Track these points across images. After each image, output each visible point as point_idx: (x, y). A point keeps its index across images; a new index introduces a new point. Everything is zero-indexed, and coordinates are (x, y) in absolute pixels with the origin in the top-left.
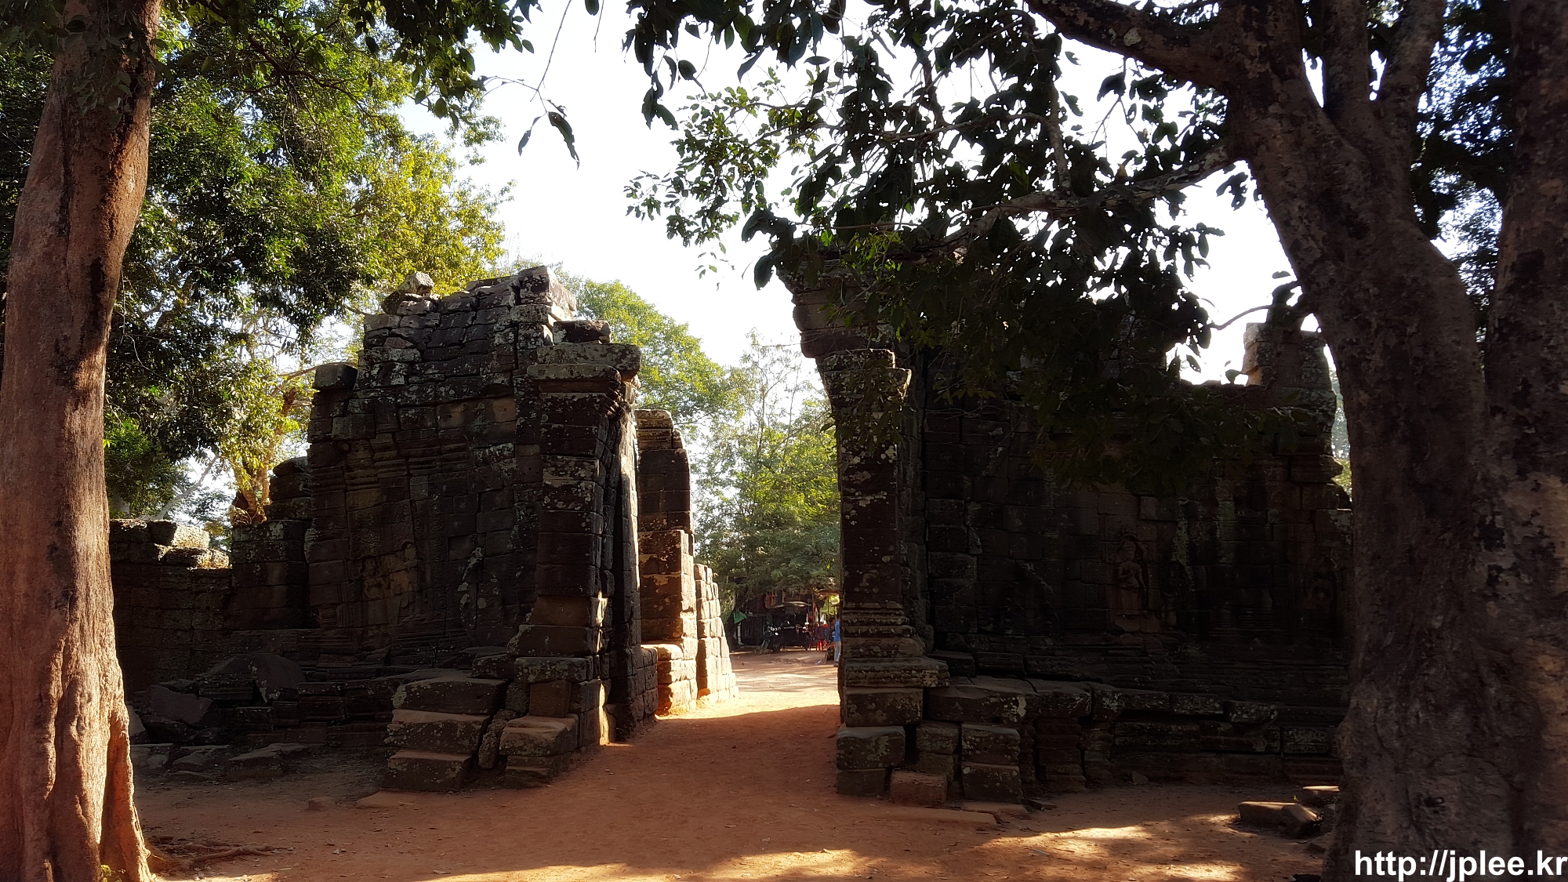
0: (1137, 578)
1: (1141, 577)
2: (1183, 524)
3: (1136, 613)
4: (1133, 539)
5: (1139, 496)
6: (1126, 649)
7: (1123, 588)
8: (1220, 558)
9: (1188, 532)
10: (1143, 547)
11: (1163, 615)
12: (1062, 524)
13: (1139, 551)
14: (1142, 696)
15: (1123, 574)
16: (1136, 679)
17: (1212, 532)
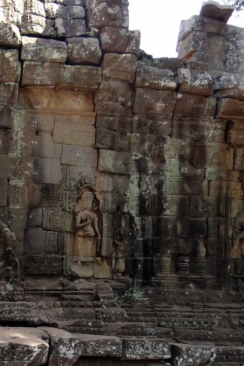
0: (93, 226)
1: (96, 226)
2: (135, 177)
3: (91, 259)
4: (91, 190)
5: (98, 149)
6: (80, 294)
7: (80, 236)
8: (165, 210)
9: (139, 186)
10: (99, 197)
11: (114, 262)
12: (27, 173)
13: (96, 201)
14: (97, 342)
15: (82, 222)
16: (90, 324)
17: (159, 186)
